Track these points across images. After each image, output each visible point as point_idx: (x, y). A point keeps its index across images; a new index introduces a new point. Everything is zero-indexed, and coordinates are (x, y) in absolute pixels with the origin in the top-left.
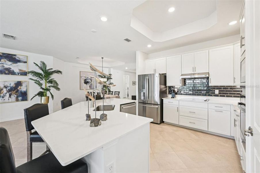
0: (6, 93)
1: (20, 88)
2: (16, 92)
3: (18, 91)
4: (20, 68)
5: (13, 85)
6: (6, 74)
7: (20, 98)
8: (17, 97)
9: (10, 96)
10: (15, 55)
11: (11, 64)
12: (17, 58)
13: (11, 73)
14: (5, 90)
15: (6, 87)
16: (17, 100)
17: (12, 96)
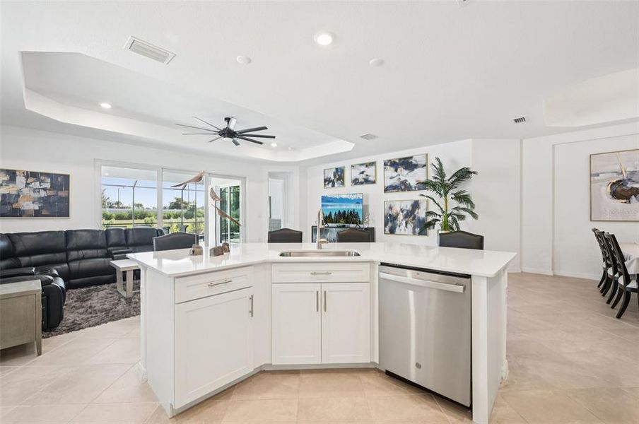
0: (402, 221)
1: (418, 213)
2: (413, 220)
3: (415, 216)
4: (417, 179)
5: (409, 207)
6: (402, 190)
7: (417, 230)
8: (414, 228)
9: (406, 223)
10: (411, 158)
11: (407, 174)
12: (414, 162)
13: (408, 187)
14: (401, 216)
15: (402, 211)
16: (414, 233)
17: (409, 226)
